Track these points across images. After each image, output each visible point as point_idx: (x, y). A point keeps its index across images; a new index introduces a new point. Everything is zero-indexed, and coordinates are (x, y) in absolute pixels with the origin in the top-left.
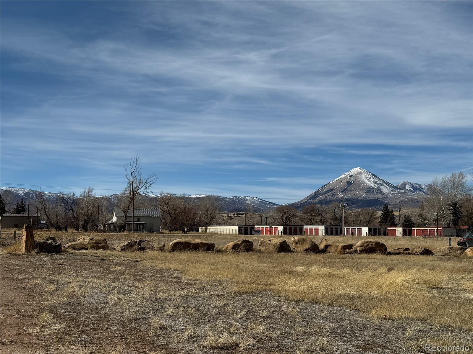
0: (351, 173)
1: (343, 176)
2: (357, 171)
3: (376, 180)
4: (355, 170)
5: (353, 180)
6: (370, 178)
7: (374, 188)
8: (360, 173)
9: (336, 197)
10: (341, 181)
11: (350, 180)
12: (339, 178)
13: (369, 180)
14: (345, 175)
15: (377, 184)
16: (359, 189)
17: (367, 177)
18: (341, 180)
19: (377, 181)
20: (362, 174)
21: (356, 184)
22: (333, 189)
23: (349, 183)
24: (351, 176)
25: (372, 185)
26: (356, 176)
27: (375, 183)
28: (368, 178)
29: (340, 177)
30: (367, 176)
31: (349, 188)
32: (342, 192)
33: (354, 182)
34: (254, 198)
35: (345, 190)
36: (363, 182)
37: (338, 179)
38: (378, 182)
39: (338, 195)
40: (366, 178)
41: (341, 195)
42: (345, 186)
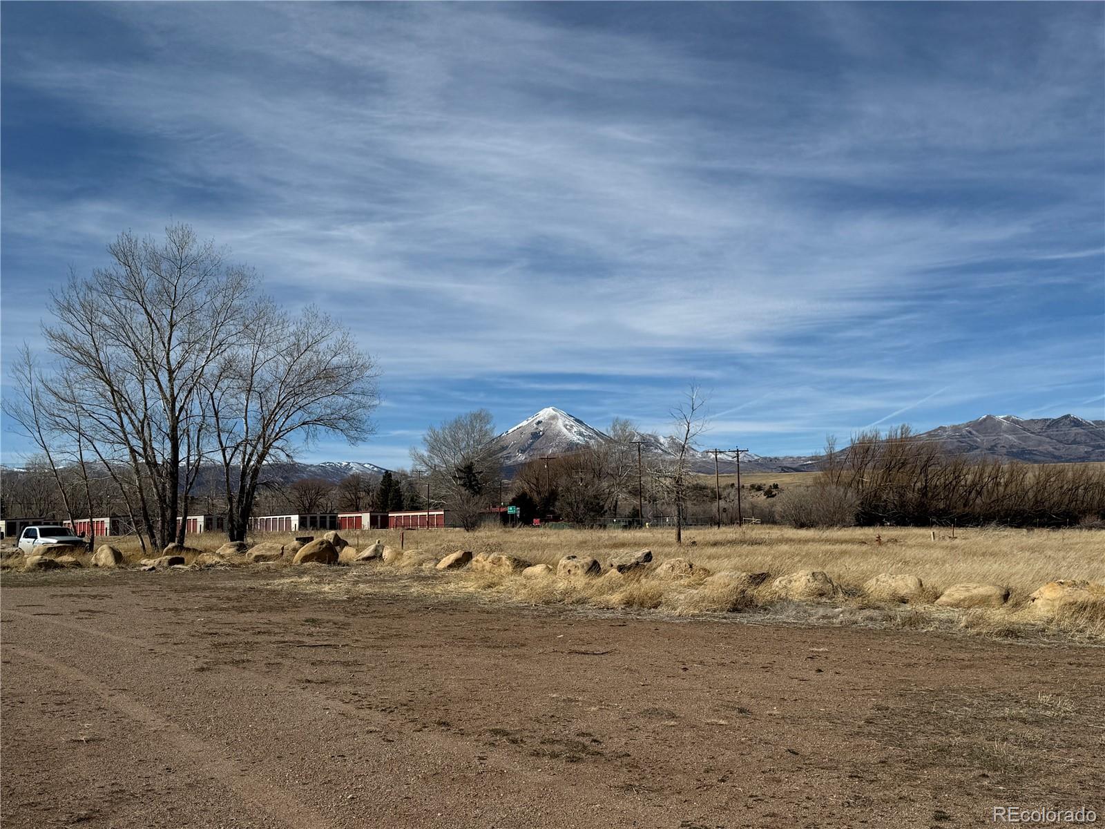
0: (539, 417)
1: (525, 423)
2: (549, 414)
3: (581, 428)
4: (545, 413)
5: (541, 429)
6: (572, 426)
7: (578, 444)
8: (554, 418)
9: (513, 460)
10: (521, 431)
11: (537, 431)
12: (518, 426)
13: (569, 430)
14: (529, 422)
15: (584, 436)
16: (552, 446)
17: (567, 425)
18: (520, 429)
19: (583, 430)
20: (558, 419)
21: (547, 437)
22: (507, 447)
23: (535, 436)
24: (539, 422)
25: (576, 438)
26: (547, 424)
27: (581, 434)
28: (568, 427)
29: (520, 425)
30: (567, 423)
31: (535, 444)
32: (523, 451)
33: (543, 434)
34: (366, 465)
35: (528, 447)
36: (559, 434)
37: (515, 428)
38: (586, 433)
39: (515, 456)
40: (565, 426)
41: (521, 458)
42: (528, 440)
